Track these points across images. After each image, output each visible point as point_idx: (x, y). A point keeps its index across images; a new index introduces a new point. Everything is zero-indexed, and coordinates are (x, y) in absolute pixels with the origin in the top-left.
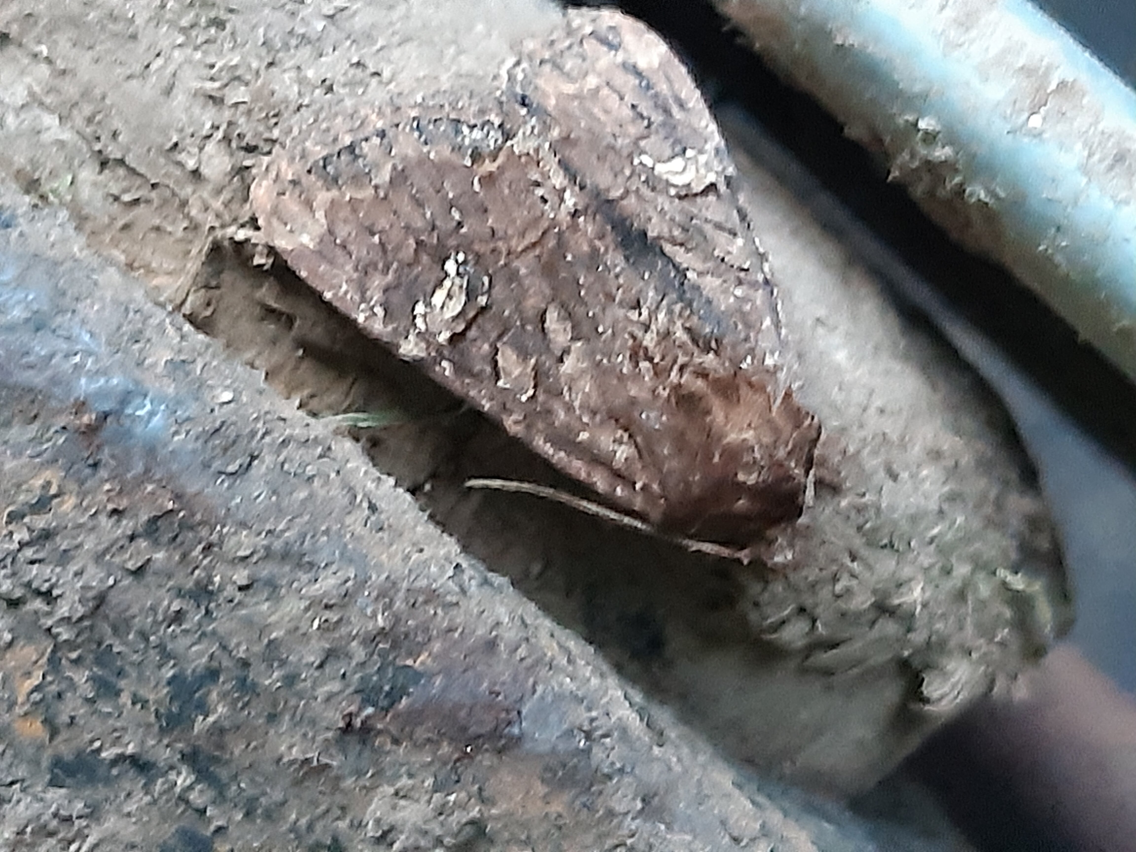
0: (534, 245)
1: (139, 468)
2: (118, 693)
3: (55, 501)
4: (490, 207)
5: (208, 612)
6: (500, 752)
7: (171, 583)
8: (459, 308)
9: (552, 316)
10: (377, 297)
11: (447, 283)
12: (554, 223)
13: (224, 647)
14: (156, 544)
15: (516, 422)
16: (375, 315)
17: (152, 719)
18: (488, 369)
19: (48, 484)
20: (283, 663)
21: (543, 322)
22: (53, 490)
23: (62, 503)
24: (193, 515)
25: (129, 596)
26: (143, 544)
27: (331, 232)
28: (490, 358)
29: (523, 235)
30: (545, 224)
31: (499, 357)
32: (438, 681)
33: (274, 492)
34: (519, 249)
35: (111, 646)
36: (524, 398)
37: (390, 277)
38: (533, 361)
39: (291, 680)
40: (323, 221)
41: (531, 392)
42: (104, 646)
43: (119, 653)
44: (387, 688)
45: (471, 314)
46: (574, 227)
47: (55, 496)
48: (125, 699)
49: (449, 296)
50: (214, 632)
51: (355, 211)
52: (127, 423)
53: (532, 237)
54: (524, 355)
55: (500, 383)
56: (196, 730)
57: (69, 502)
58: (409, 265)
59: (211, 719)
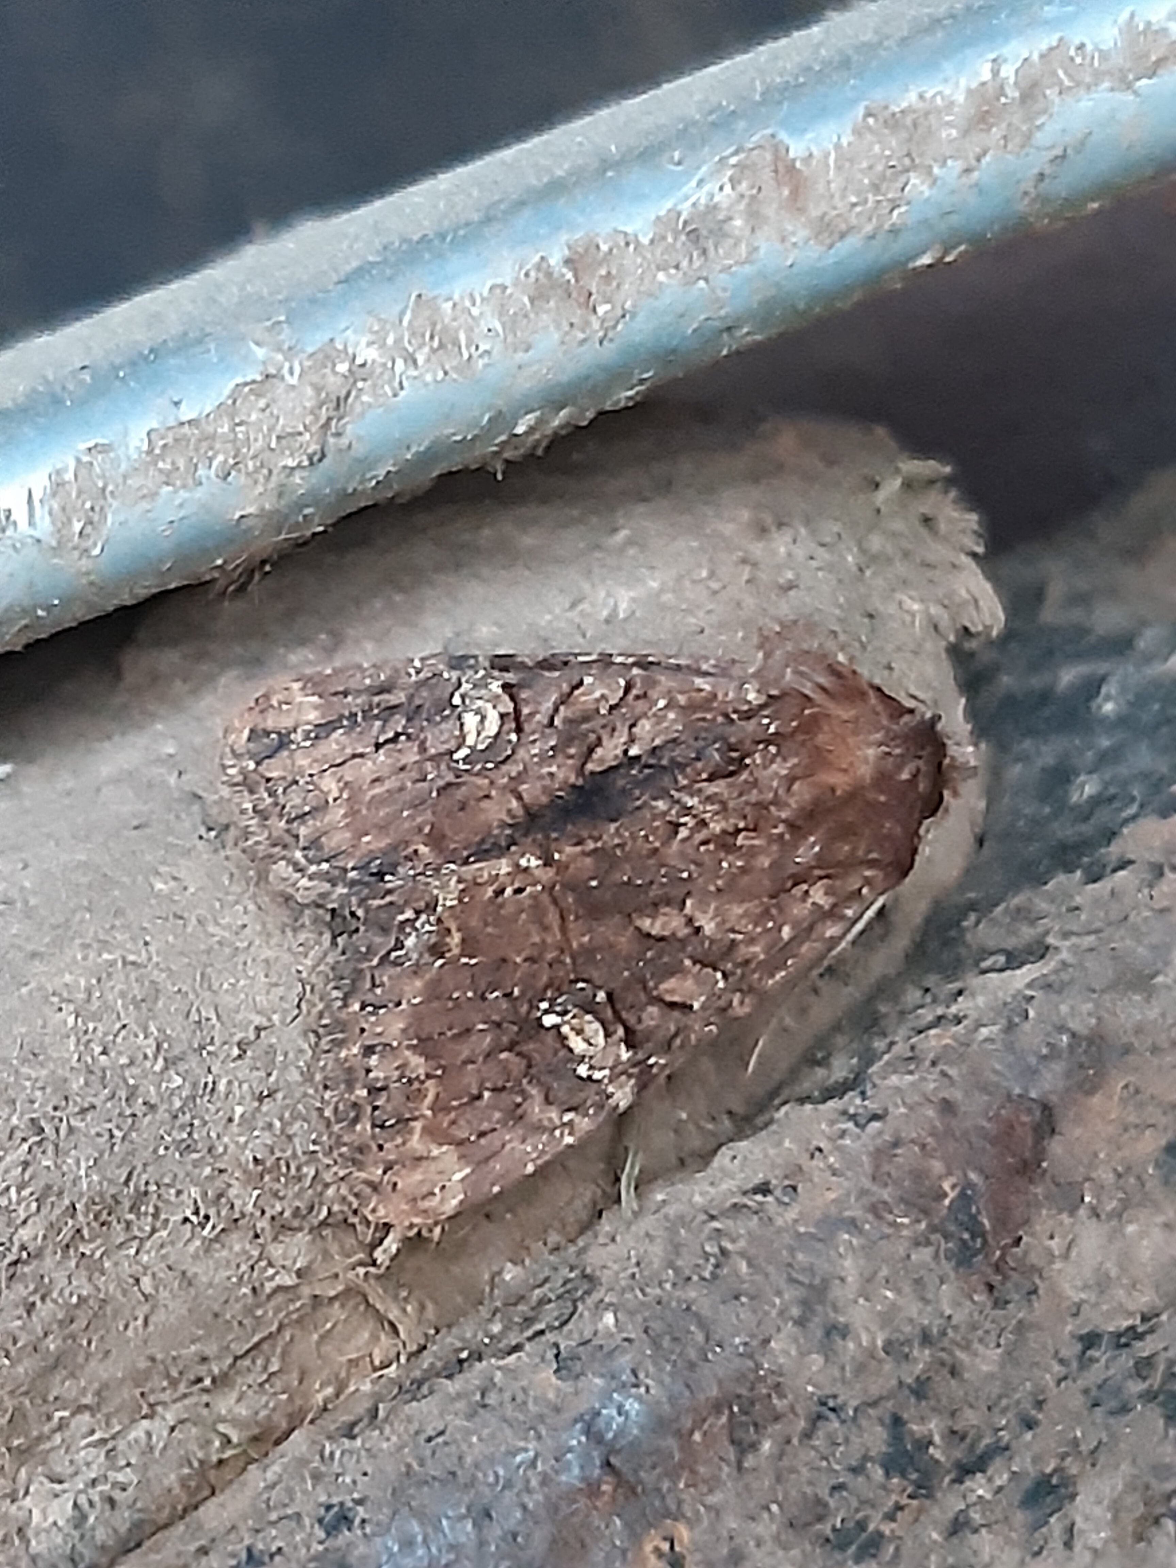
0: (562, 918)
1: (671, 1443)
2: (880, 1535)
3: (677, 1548)
4: (501, 954)
5: (833, 1410)
6: (1053, 1131)
7: (795, 1441)
8: (597, 1025)
9: (646, 924)
10: (553, 1114)
11: (565, 1029)
12: (549, 889)
13: (874, 1404)
14: (754, 1446)
15: (742, 1003)
16: (571, 1121)
17: (915, 1502)
18: (676, 1014)
19: (657, 1550)
20: (908, 1342)
21: (649, 935)
22: (666, 1546)
23: (681, 1542)
24: (739, 1396)
25: (794, 1493)
26: (749, 1462)
27: (460, 1143)
28: (666, 1010)
29: (546, 928)
30: (545, 898)
31: (668, 998)
32: (973, 1176)
33: (737, 1298)
34: (559, 937)
35: (834, 1529)
36: (721, 984)
37: (534, 1091)
38: (688, 962)
39: (926, 1339)
40: (445, 1148)
41: (719, 975)
42: (831, 1537)
43: (843, 1521)
44: (966, 1236)
45: (609, 1013)
46: (562, 867)
47: (672, 1547)
48: (887, 1529)
49: (579, 1032)
50: (856, 1410)
51: (448, 1110)
52: (623, 1442)
53: (552, 917)
54: (675, 970)
55: (696, 1006)
56: (942, 1459)
57: (683, 1532)
58: (529, 1066)
59: (937, 1439)
